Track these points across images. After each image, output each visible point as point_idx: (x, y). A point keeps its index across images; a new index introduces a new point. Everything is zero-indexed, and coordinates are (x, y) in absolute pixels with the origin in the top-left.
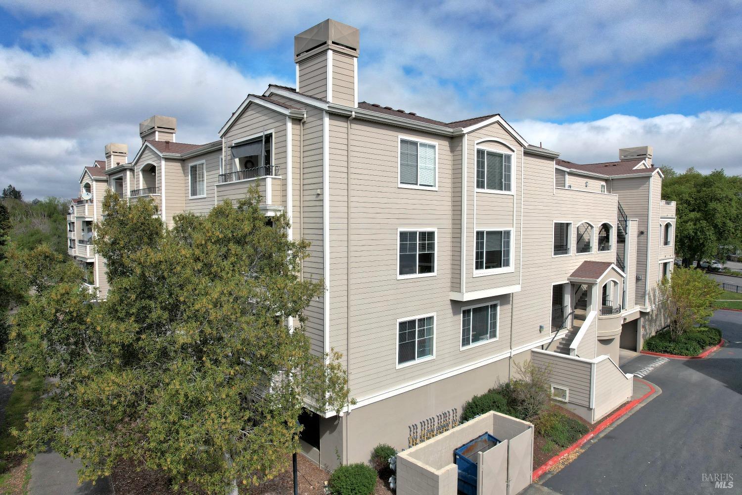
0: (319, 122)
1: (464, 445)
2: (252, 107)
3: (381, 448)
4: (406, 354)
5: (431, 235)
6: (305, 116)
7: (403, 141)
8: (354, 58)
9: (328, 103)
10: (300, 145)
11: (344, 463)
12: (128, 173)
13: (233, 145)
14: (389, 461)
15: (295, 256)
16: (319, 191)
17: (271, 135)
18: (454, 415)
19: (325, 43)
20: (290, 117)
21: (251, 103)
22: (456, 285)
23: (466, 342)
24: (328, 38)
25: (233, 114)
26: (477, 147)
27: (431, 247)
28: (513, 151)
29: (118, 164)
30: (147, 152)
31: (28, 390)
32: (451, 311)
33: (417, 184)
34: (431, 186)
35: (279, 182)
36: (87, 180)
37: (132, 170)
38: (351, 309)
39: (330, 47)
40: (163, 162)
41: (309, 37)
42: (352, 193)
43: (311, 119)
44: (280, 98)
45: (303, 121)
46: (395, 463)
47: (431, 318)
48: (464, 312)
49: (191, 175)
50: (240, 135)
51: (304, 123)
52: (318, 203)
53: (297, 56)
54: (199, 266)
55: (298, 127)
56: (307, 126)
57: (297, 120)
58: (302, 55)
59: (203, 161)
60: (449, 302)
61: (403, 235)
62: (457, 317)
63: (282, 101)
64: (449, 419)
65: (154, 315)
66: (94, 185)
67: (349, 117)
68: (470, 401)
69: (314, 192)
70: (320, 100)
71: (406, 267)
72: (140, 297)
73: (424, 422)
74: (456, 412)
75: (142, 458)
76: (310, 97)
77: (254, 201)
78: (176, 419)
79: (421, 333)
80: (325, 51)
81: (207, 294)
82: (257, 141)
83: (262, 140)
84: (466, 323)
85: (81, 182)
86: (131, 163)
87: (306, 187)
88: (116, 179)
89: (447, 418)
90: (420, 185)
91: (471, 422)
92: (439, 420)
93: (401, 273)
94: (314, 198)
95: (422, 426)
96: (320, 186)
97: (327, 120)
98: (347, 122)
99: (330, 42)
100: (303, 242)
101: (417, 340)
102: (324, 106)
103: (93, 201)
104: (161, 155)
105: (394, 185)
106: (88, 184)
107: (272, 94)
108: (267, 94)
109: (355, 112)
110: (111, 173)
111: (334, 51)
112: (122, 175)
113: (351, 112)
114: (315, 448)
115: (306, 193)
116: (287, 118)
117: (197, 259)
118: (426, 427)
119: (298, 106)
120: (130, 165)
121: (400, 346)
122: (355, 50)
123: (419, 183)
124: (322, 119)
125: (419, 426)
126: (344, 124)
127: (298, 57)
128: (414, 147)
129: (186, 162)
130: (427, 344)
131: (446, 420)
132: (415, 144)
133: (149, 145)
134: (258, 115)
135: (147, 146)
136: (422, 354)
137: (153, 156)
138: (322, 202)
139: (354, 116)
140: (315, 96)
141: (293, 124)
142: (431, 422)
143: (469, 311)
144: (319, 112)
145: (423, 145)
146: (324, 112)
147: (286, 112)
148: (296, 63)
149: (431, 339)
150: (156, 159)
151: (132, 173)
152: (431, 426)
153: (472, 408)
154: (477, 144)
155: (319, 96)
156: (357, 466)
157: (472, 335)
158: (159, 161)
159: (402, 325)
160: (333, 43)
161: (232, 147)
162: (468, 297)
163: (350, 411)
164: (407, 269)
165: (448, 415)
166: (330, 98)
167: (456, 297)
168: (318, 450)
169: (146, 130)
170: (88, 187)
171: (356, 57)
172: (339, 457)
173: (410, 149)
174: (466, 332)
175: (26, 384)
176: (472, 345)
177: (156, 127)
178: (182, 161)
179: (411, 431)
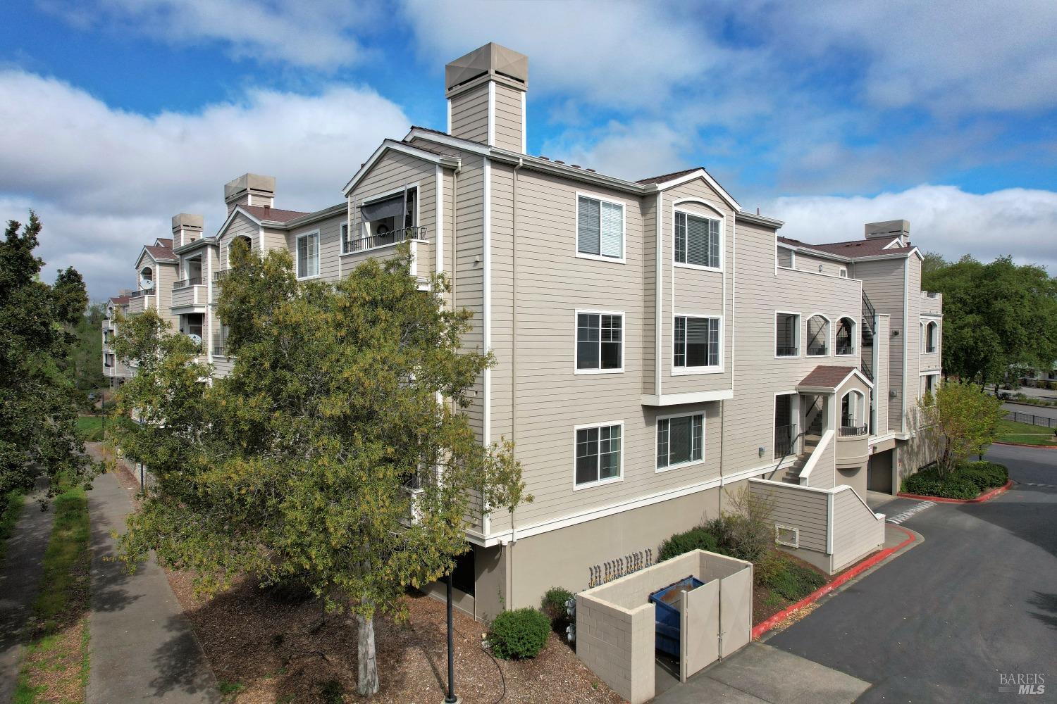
0: (478, 172)
1: (662, 589)
2: (390, 154)
3: (555, 592)
4: (586, 471)
5: (617, 319)
6: (460, 164)
7: (582, 199)
8: (522, 92)
9: (490, 147)
10: (454, 201)
11: (508, 609)
12: (210, 250)
13: (363, 204)
14: (567, 605)
15: (454, 328)
16: (478, 258)
17: (415, 190)
18: (649, 558)
19: (487, 72)
20: (440, 165)
21: (388, 150)
22: (649, 386)
23: (662, 462)
24: (489, 65)
25: (363, 166)
26: (675, 209)
27: (617, 335)
28: (722, 216)
29: (193, 240)
30: (237, 220)
31: (70, 540)
32: (642, 420)
33: (599, 254)
34: (618, 257)
35: (425, 248)
36: (146, 264)
37: (216, 247)
38: (518, 408)
39: (492, 78)
40: (262, 233)
41: (465, 66)
42: (518, 261)
43: (467, 168)
44: (426, 143)
45: (456, 171)
46: (574, 607)
47: (617, 428)
48: (660, 422)
49: (299, 250)
50: (372, 192)
51: (458, 174)
52: (476, 273)
53: (449, 89)
54: (343, 332)
55: (450, 178)
56: (461, 177)
57: (450, 170)
58: (454, 89)
59: (317, 231)
60: (641, 408)
61: (583, 319)
62: (650, 429)
63: (429, 147)
64: (641, 562)
65: (291, 387)
66: (158, 270)
67: (515, 166)
68: (669, 540)
69: (472, 260)
70: (480, 144)
71: (586, 358)
72: (274, 367)
73: (609, 563)
74: (651, 554)
75: (266, 573)
76: (467, 140)
77: (403, 263)
78: (322, 505)
79: (606, 446)
80: (486, 83)
81: (355, 361)
82: (397, 198)
83: (403, 196)
84: (662, 437)
85: (137, 268)
86: (214, 237)
87: (460, 254)
88: (191, 260)
89: (639, 562)
90: (603, 255)
91: (671, 561)
92: (628, 562)
93: (579, 367)
94: (471, 266)
95: (607, 569)
96: (479, 251)
97: (488, 168)
98: (513, 172)
99: (492, 72)
100: (464, 312)
101: (599, 454)
102: (486, 151)
103: (155, 291)
104: (259, 223)
105: (570, 253)
106: (147, 269)
107: (415, 139)
108: (408, 139)
109: (524, 160)
110: (184, 252)
111: (497, 83)
112: (201, 253)
113: (519, 159)
114: (468, 595)
115: (460, 261)
116: (437, 166)
117: (339, 326)
118: (612, 570)
119: (450, 152)
120: (213, 240)
121: (578, 460)
122: (522, 81)
123: (601, 254)
124: (482, 167)
125: (603, 568)
126: (510, 175)
127: (452, 91)
128: (595, 207)
129: (291, 233)
130: (612, 460)
131: (638, 564)
132: (597, 203)
133: (242, 211)
134: (397, 165)
135: (238, 212)
136: (607, 473)
137: (247, 226)
138: (481, 271)
139: (521, 165)
140: (473, 139)
141: (444, 174)
142: (619, 565)
143: (666, 421)
144: (478, 158)
145: (607, 205)
146: (485, 159)
147: (436, 159)
148: (448, 98)
149: (617, 455)
150: (251, 229)
151: (214, 251)
152: (618, 570)
153: (671, 548)
154: (676, 205)
155: (477, 139)
156: (524, 611)
157: (671, 456)
158: (256, 232)
159: (581, 433)
160: (497, 72)
161: (362, 207)
162: (664, 400)
163: (515, 541)
164: (588, 363)
165: (640, 557)
166: (492, 142)
167: (650, 401)
168: (472, 597)
169: (234, 193)
170: (148, 274)
171: (525, 91)
172: (502, 599)
173: (591, 209)
174: (662, 449)
175: (66, 534)
176: (670, 467)
177: (249, 189)
178: (287, 231)
179: (592, 574)
